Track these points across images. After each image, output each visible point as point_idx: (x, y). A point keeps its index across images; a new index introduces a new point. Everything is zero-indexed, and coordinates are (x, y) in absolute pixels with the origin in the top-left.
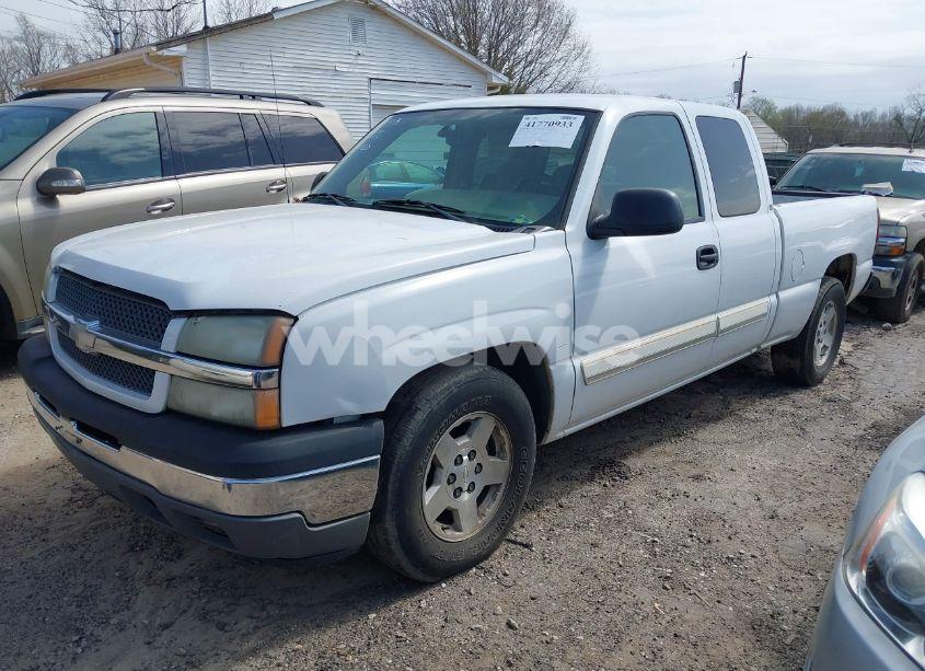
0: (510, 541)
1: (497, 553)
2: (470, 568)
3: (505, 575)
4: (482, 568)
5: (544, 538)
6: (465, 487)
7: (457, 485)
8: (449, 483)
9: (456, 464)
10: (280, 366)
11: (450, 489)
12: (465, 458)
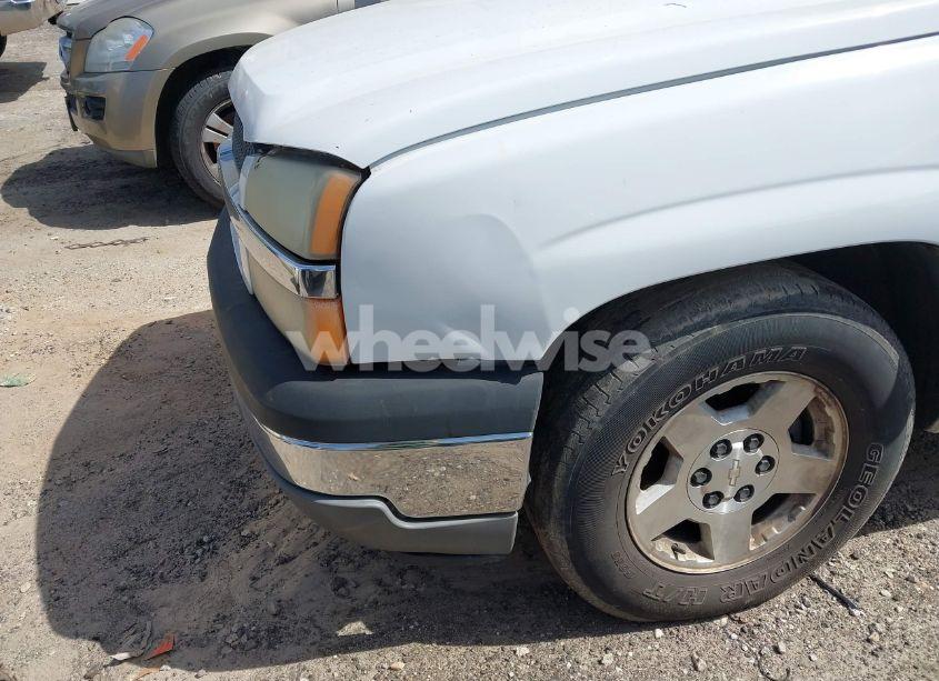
0: (816, 580)
1: (782, 598)
2: (719, 616)
3: (776, 650)
4: (740, 622)
5: (887, 593)
6: (729, 492)
7: (711, 487)
8: (694, 482)
9: (713, 453)
10: (336, 262)
11: (697, 493)
12: (738, 446)
